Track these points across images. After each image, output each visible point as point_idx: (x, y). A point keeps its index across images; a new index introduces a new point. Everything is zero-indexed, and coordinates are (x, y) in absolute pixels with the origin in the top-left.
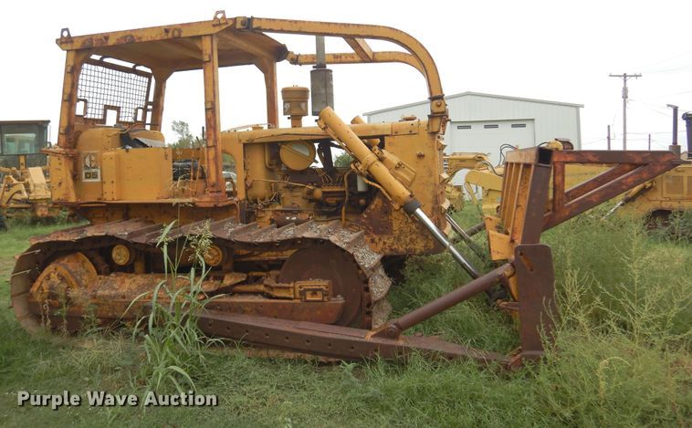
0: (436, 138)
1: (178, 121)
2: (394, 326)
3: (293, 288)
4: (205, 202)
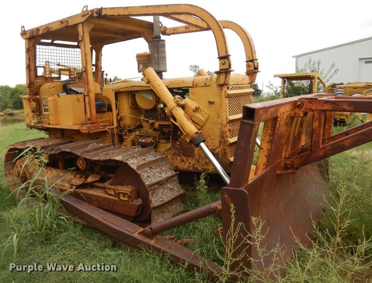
0: (225, 88)
1: (193, 65)
2: (149, 230)
3: (114, 190)
4: (84, 129)
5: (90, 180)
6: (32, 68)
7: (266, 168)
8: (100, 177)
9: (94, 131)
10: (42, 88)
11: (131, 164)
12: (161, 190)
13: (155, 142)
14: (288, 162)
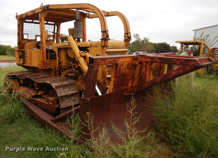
0: (105, 48)
1: (135, 34)
3: (47, 99)
4: (40, 67)
5: (39, 93)
6: (21, 34)
7: (113, 91)
8: (44, 92)
9: (45, 68)
10: (26, 45)
11: (53, 85)
12: (68, 100)
13: (76, 76)
14: (131, 89)
